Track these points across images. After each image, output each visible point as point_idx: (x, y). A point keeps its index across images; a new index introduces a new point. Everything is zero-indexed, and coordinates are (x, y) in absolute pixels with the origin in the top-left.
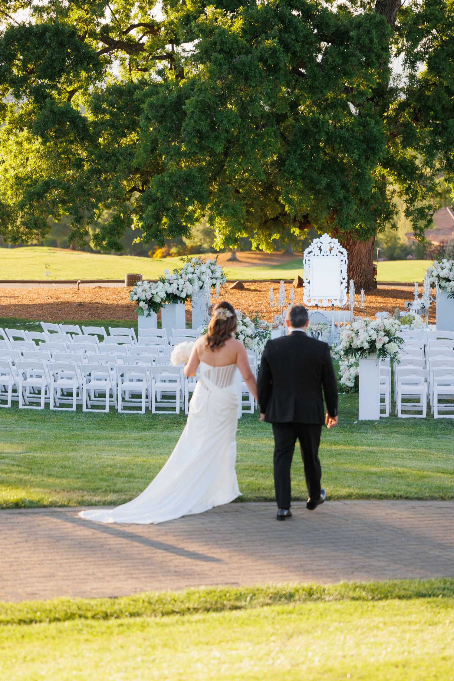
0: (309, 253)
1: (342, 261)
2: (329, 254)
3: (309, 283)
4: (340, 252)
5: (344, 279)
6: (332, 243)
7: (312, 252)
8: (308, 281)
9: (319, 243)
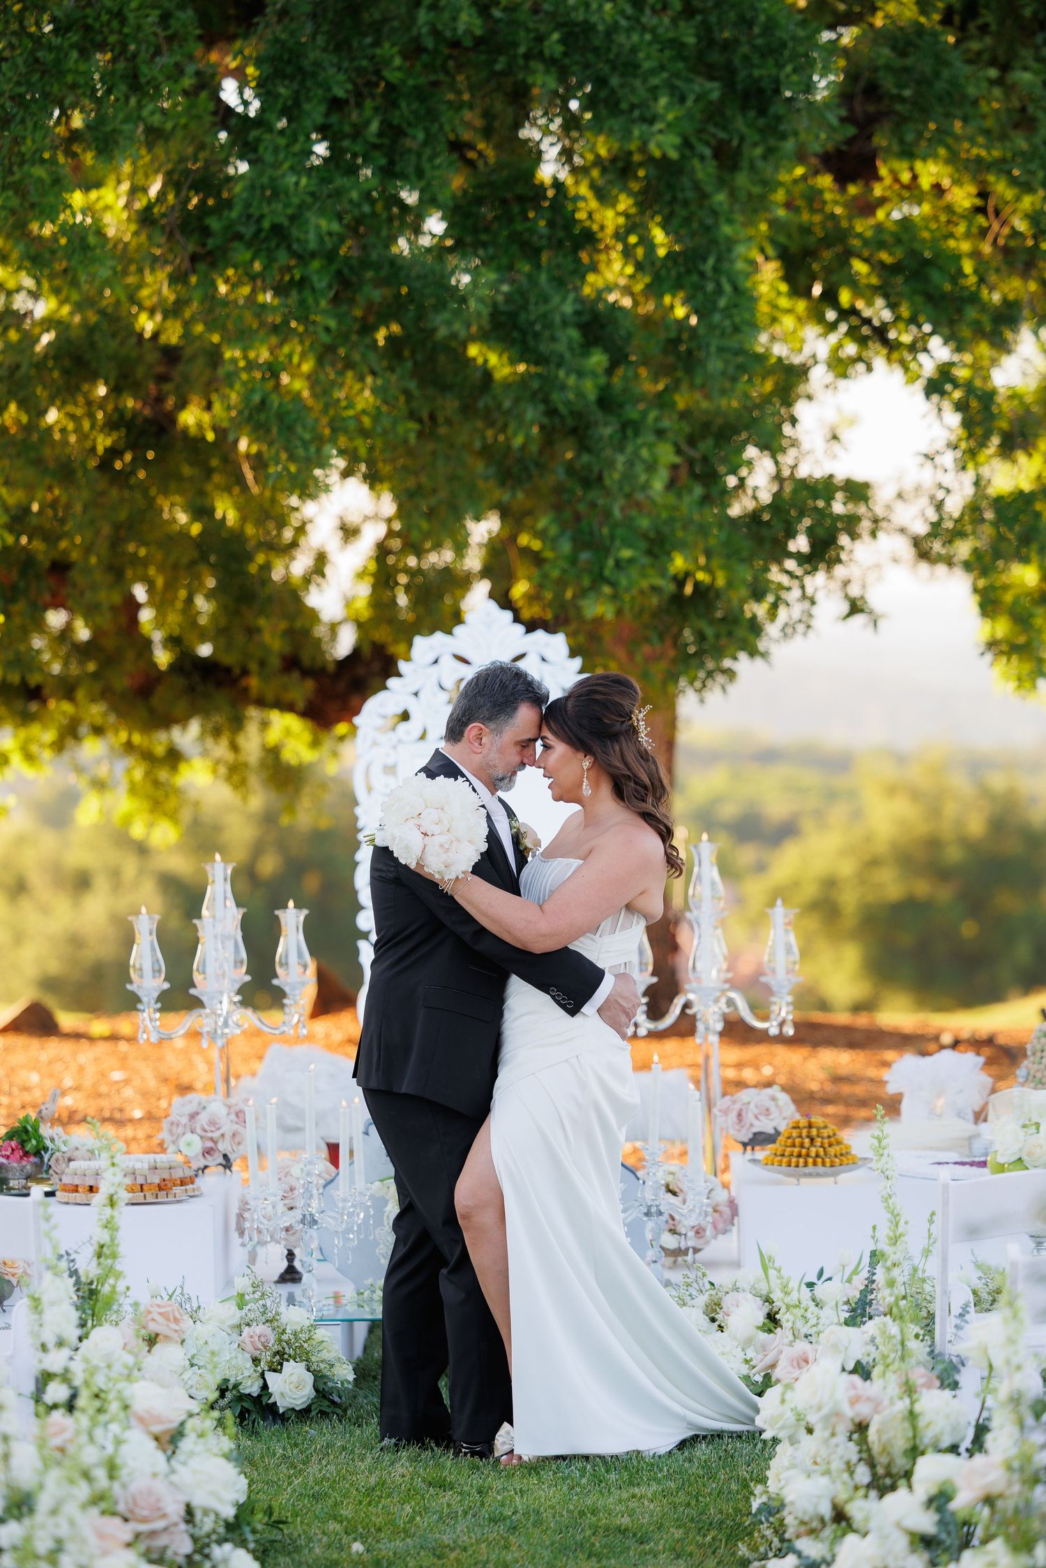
0: (388, 723)
9: (448, 662)
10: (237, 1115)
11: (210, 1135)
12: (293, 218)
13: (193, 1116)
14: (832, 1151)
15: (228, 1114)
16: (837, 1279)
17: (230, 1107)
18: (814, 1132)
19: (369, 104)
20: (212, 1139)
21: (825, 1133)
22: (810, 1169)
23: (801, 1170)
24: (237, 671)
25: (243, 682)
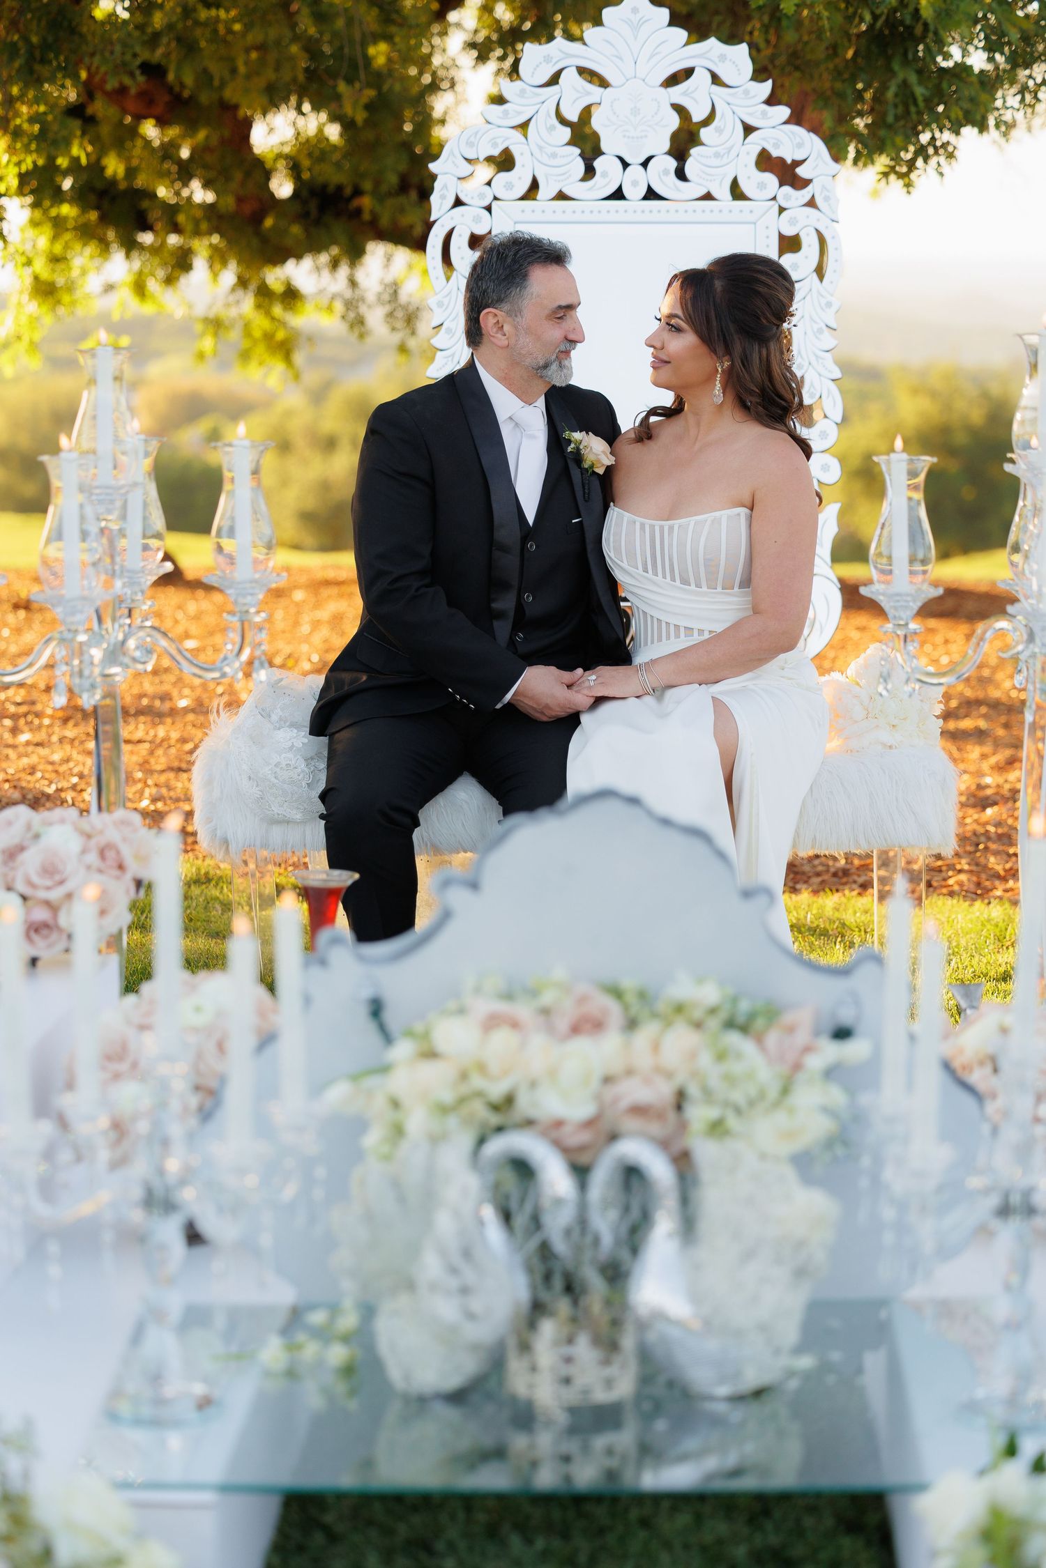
1: (791, 242)
2: (667, 185)
4: (766, 161)
6: (701, 78)
9: (570, 78)
10: (102, 854)
11: (42, 894)
13: (13, 854)
15: (84, 851)
17: (89, 836)
20: (48, 904)
24: (348, 191)
25: (355, 203)
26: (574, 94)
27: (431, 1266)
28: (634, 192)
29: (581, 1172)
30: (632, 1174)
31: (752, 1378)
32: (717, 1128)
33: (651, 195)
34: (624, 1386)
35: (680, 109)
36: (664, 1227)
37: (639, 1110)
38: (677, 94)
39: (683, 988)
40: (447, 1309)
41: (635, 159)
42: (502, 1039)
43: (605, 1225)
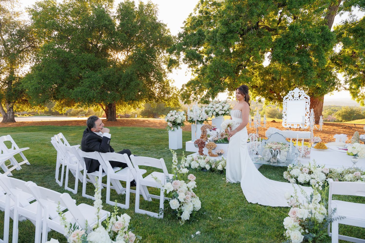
0: (286, 99)
1: (307, 102)
3: (286, 115)
4: (305, 97)
5: (308, 113)
6: (301, 92)
7: (288, 98)
8: (285, 114)
10: (255, 136)
12: (279, 54)
13: (251, 135)
14: (323, 147)
16: (321, 167)
18: (321, 144)
19: (288, 44)
21: (323, 145)
22: (320, 149)
23: (319, 149)
26: (292, 94)
27: (266, 155)
28: (296, 99)
29: (275, 151)
30: (277, 151)
31: (283, 162)
32: (282, 149)
33: (297, 100)
34: (276, 161)
35: (299, 95)
36: (279, 154)
37: (278, 148)
38: (299, 94)
39: (281, 142)
40: (267, 157)
41: (296, 97)
42: (271, 144)
43: (276, 154)
